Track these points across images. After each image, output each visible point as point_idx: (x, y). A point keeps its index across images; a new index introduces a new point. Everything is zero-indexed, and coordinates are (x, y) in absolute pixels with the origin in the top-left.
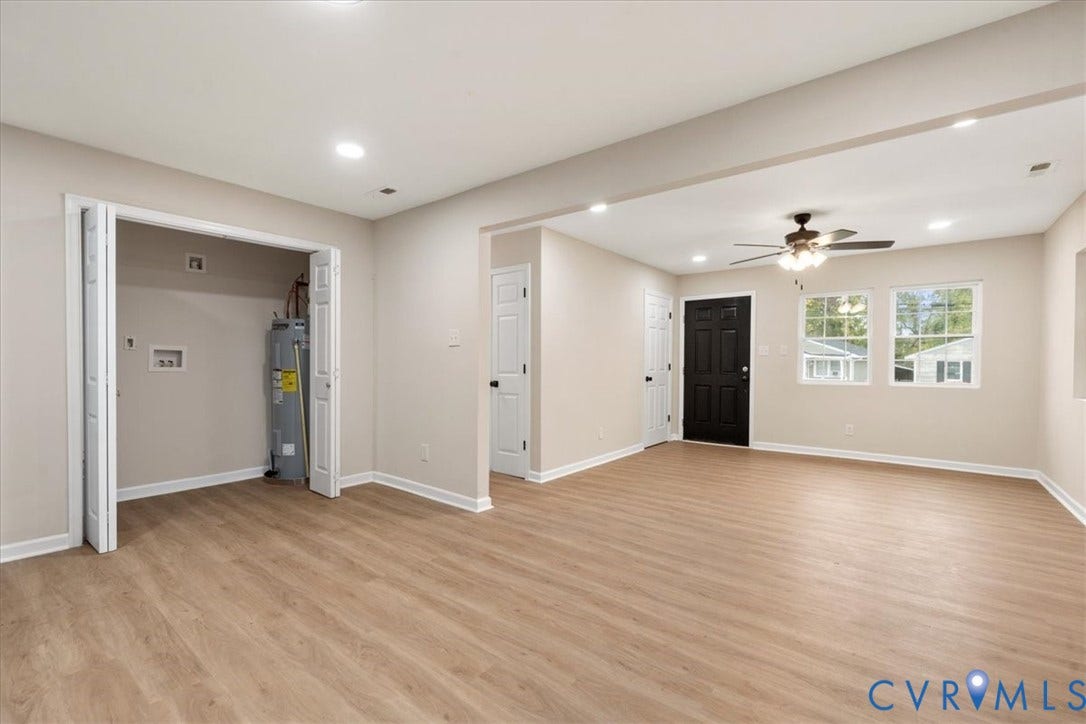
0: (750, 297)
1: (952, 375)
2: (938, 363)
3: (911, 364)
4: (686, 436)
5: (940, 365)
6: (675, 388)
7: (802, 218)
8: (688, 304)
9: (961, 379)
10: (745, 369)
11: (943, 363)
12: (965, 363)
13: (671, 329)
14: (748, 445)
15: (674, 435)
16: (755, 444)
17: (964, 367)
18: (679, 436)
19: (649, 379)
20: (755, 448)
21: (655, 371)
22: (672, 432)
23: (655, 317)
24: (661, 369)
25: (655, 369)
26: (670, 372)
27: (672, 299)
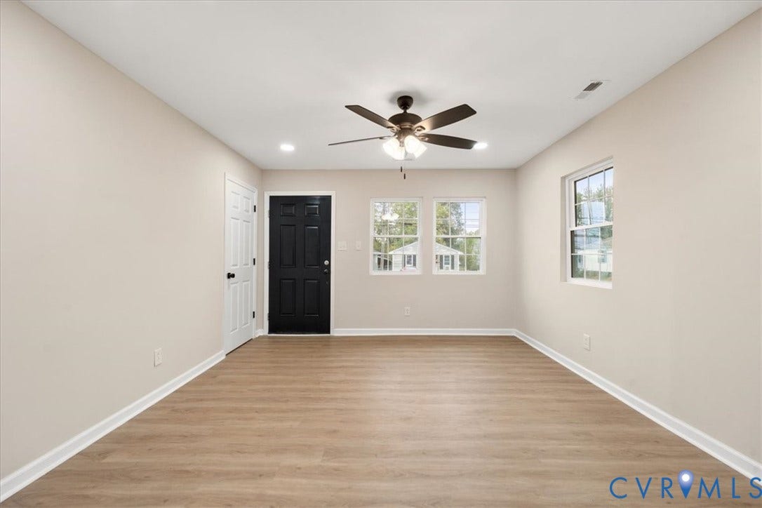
0: (330, 196)
3: (391, 256)
4: (271, 331)
5: (404, 257)
6: (260, 284)
7: (405, 101)
8: (272, 198)
9: (413, 265)
10: (326, 262)
13: (255, 222)
14: (329, 332)
15: (259, 331)
16: (336, 331)
17: (413, 258)
18: (264, 331)
19: (230, 276)
20: (336, 335)
21: (238, 267)
22: (257, 329)
23: (237, 208)
24: (245, 265)
25: (239, 264)
26: (255, 267)
27: (257, 192)
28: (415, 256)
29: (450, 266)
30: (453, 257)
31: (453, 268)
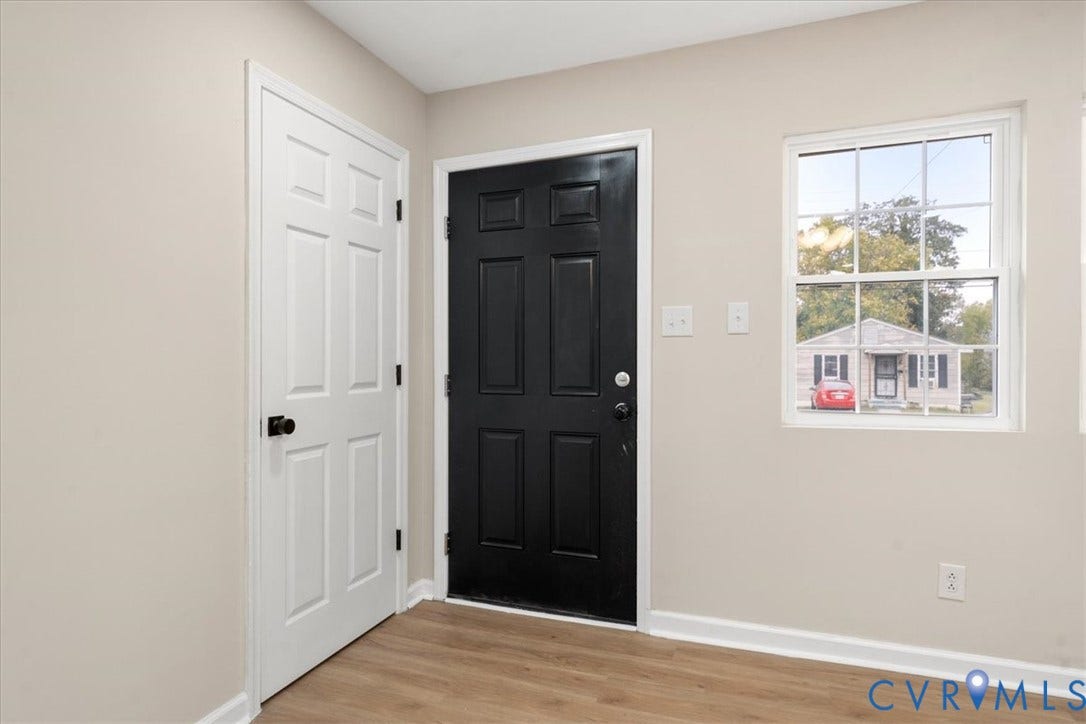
0: (635, 150)
1: (830, 372)
2: (816, 356)
4: (457, 587)
5: (818, 359)
8: (457, 180)
9: (839, 376)
10: (622, 379)
11: (820, 356)
12: (842, 356)
13: (402, 253)
15: (423, 582)
16: (654, 617)
17: (841, 362)
18: (435, 586)
19: (280, 426)
20: (655, 632)
21: (326, 394)
22: (411, 580)
23: (320, 197)
24: (357, 385)
25: (327, 385)
26: (401, 394)
27: (406, 157)
28: (844, 359)
29: (935, 380)
30: (943, 360)
31: (943, 383)
